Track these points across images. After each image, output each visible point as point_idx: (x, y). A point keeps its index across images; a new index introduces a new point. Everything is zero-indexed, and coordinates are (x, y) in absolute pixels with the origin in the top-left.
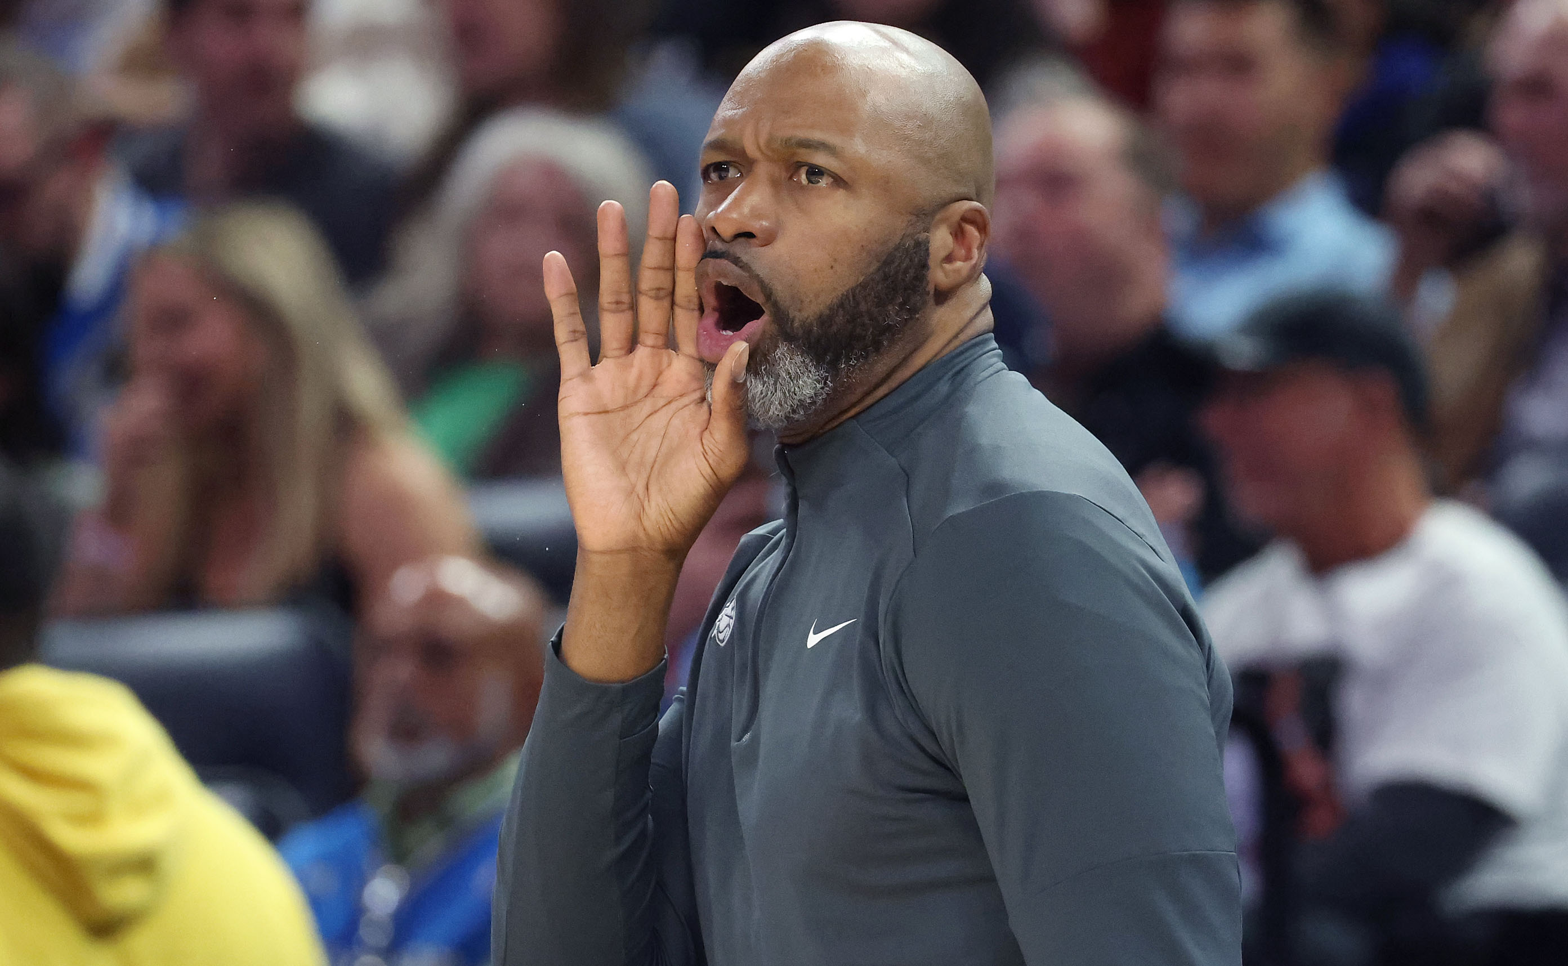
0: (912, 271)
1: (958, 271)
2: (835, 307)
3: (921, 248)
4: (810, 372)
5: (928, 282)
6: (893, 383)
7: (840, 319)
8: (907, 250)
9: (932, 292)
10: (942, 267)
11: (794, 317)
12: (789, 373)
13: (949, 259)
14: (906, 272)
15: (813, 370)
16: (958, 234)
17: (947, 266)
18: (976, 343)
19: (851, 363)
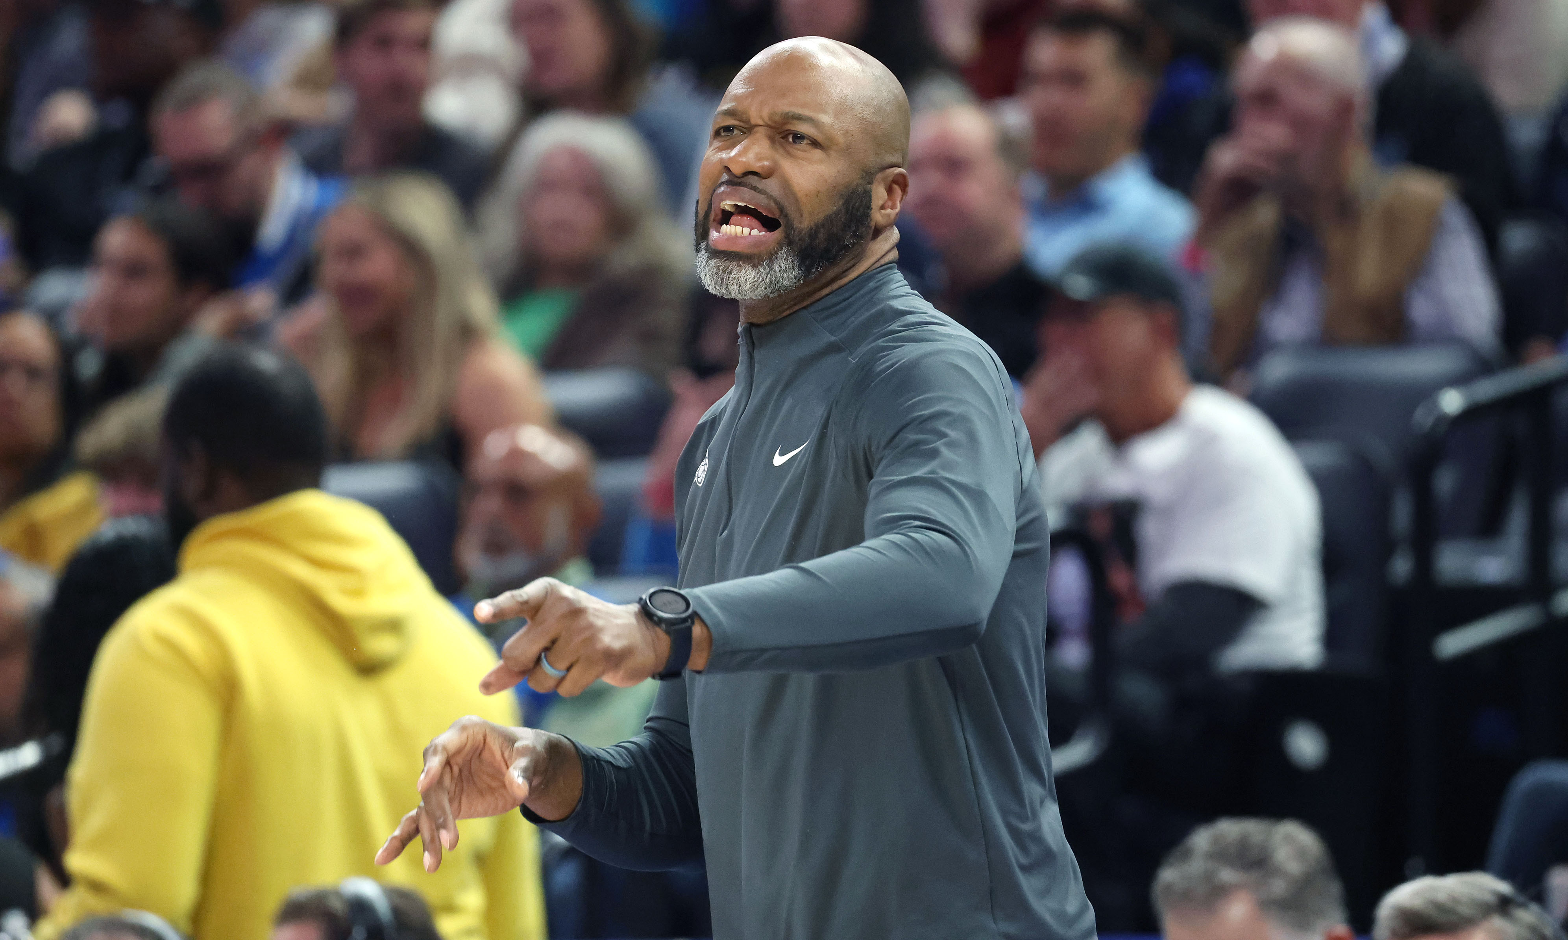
0: (861, 210)
1: (889, 215)
2: (819, 225)
3: (867, 196)
4: (794, 270)
5: (871, 220)
6: (835, 286)
7: (821, 236)
8: (859, 194)
9: (873, 227)
10: (880, 212)
11: (797, 227)
12: (781, 267)
13: (883, 207)
14: (858, 210)
15: (797, 269)
16: (890, 190)
17: (883, 211)
18: (887, 267)
19: (819, 269)
